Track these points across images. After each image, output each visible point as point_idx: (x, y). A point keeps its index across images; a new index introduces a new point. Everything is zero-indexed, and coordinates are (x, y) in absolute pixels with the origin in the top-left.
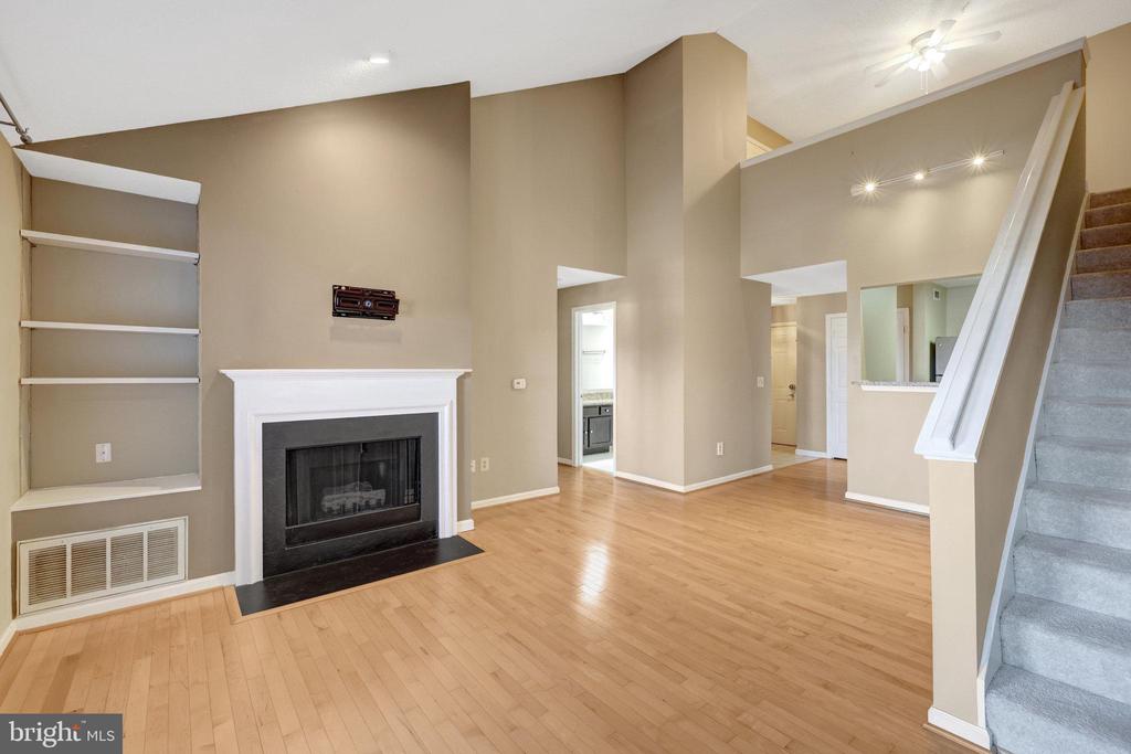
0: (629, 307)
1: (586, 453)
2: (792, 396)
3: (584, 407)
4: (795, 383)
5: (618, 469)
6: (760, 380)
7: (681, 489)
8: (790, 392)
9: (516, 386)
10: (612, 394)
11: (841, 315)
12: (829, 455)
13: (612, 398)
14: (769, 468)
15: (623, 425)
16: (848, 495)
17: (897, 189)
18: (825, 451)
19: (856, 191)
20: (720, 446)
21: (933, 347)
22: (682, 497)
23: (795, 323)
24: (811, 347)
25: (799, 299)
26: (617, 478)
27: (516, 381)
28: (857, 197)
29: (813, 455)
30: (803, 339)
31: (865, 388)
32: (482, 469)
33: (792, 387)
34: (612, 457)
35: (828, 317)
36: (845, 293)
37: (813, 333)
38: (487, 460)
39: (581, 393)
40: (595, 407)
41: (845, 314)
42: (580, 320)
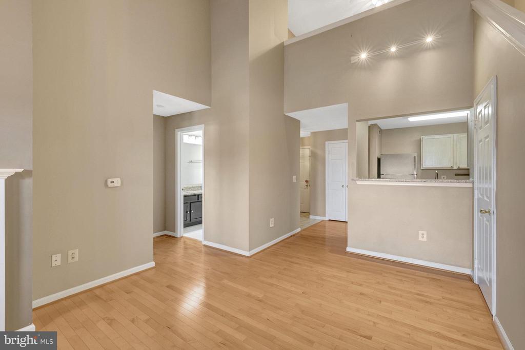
0: (213, 128)
1: (186, 226)
2: (307, 186)
3: (185, 196)
4: (308, 179)
5: (205, 239)
6: (294, 177)
7: (247, 254)
8: (306, 184)
9: (110, 185)
10: (201, 187)
11: (344, 141)
12: (327, 218)
13: (201, 189)
14: (299, 230)
15: (208, 209)
16: (349, 249)
17: (380, 58)
18: (325, 216)
19: (354, 59)
20: (272, 220)
21: (379, 160)
22: (247, 260)
23: (310, 147)
24: (317, 159)
25: (312, 133)
26: (205, 246)
27: (110, 180)
28: (355, 63)
29: (319, 218)
30: (313, 155)
31: (359, 183)
32: (70, 260)
33: (307, 181)
34: (201, 228)
35: (326, 143)
36: (347, 129)
37: (319, 152)
38: (77, 252)
39: (182, 187)
40: (195, 195)
41: (347, 141)
42: (182, 139)
